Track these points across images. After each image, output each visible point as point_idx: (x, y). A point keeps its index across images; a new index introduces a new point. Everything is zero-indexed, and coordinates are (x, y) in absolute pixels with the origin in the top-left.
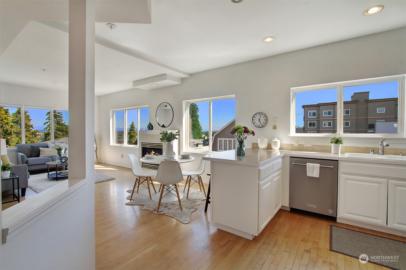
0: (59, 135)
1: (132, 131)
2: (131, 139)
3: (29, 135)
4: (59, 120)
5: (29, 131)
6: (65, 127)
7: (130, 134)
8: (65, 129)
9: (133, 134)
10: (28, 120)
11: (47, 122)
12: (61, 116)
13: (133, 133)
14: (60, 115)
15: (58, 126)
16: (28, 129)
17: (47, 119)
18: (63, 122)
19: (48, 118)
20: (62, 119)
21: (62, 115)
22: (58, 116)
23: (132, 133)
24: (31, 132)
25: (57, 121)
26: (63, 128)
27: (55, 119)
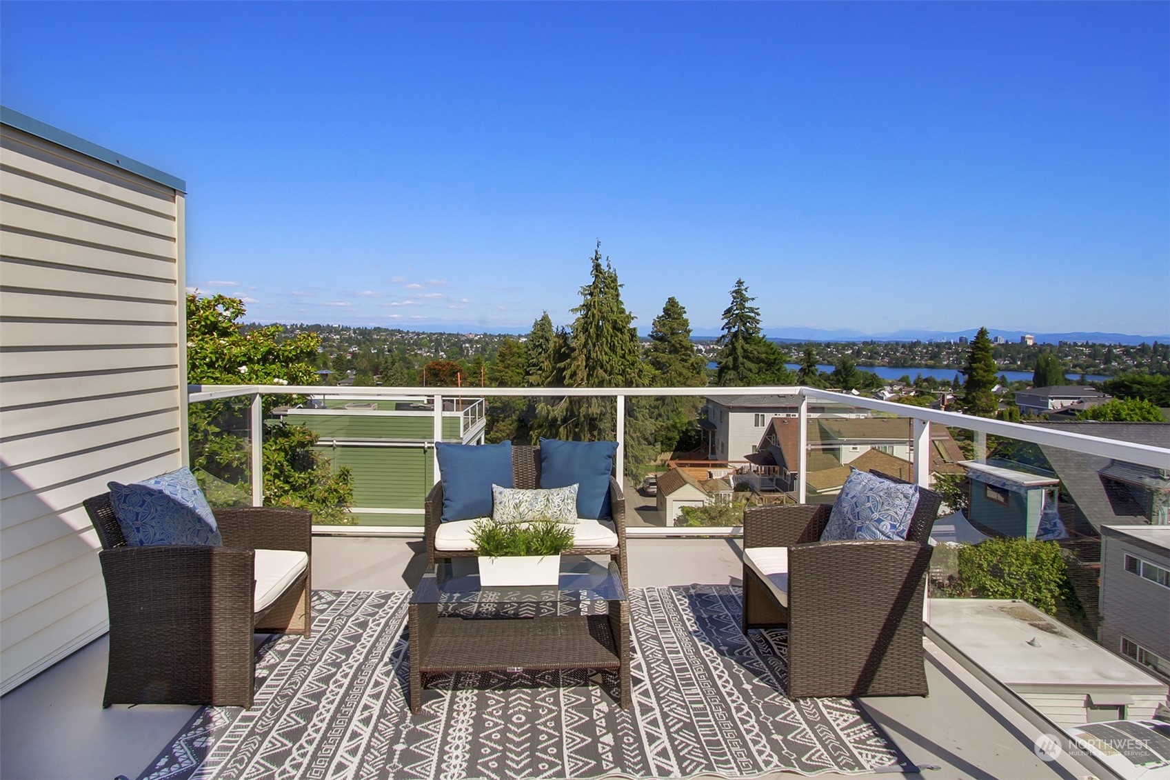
0: (749, 372)
1: (978, 364)
2: (974, 394)
3: (685, 372)
4: (751, 328)
5: (685, 361)
6: (763, 349)
7: (971, 376)
8: (763, 356)
9: (985, 374)
10: (685, 333)
11: (723, 336)
12: (757, 317)
13: (982, 369)
14: (753, 315)
15: (748, 345)
16: (684, 354)
17: (723, 329)
18: (761, 335)
19: (726, 324)
20: (758, 326)
21: (758, 314)
22: (750, 317)
23: (981, 372)
24: (690, 362)
25: (747, 330)
26: (758, 353)
27: (742, 328)
